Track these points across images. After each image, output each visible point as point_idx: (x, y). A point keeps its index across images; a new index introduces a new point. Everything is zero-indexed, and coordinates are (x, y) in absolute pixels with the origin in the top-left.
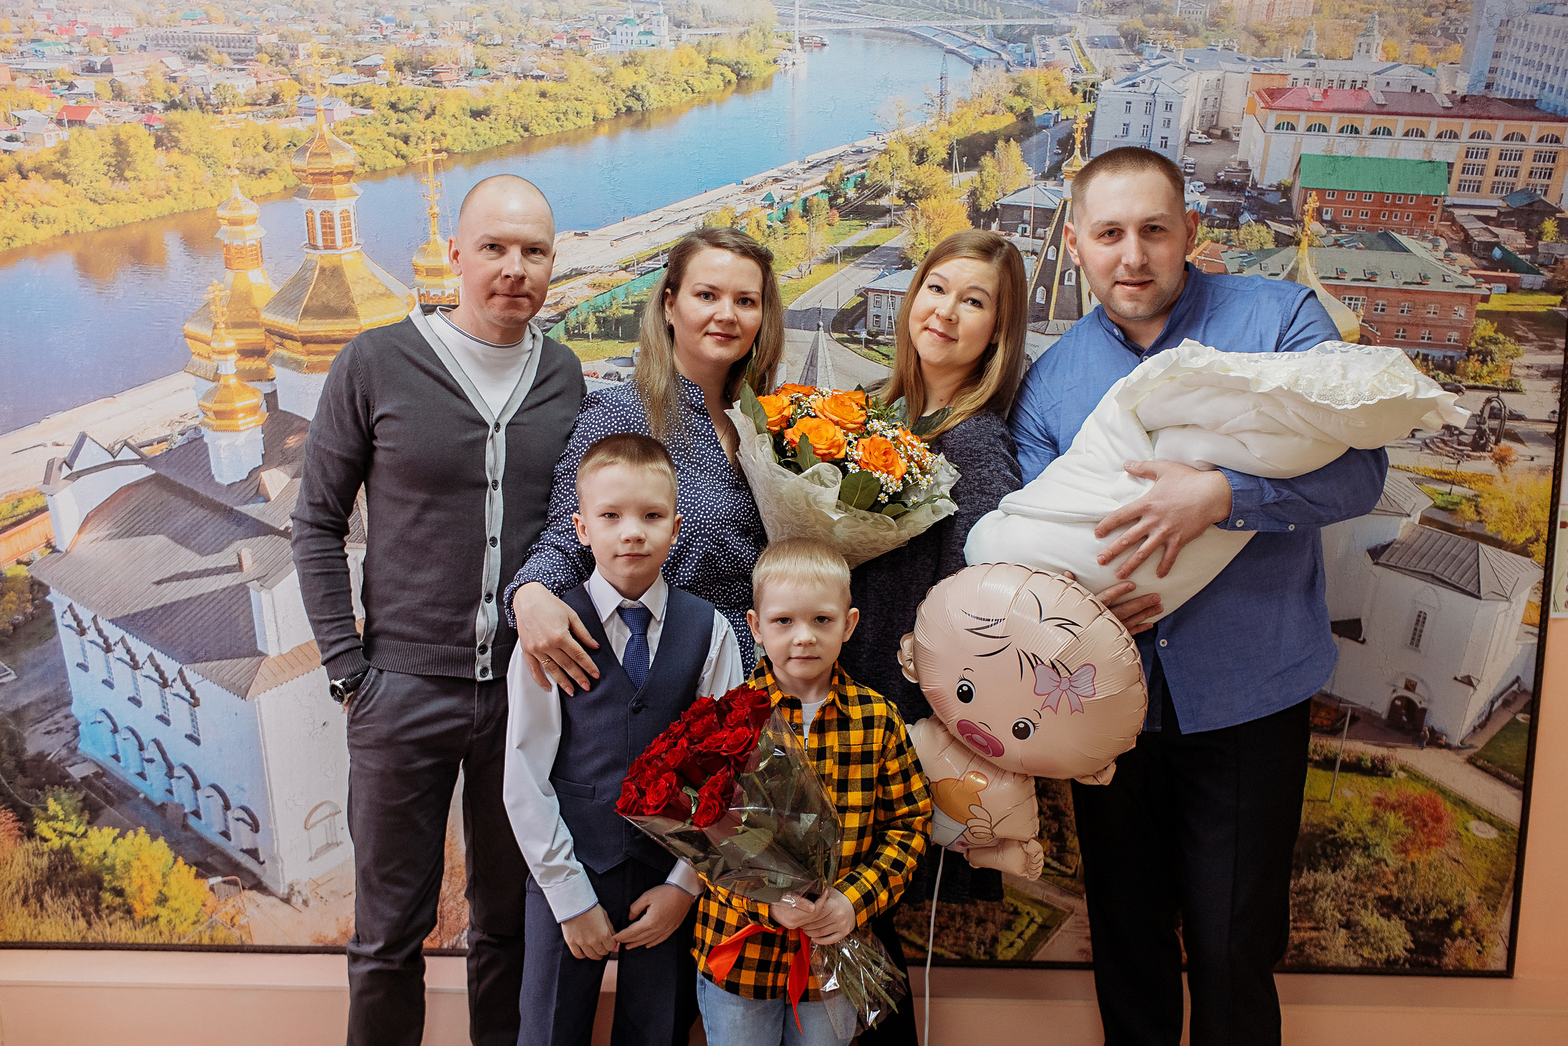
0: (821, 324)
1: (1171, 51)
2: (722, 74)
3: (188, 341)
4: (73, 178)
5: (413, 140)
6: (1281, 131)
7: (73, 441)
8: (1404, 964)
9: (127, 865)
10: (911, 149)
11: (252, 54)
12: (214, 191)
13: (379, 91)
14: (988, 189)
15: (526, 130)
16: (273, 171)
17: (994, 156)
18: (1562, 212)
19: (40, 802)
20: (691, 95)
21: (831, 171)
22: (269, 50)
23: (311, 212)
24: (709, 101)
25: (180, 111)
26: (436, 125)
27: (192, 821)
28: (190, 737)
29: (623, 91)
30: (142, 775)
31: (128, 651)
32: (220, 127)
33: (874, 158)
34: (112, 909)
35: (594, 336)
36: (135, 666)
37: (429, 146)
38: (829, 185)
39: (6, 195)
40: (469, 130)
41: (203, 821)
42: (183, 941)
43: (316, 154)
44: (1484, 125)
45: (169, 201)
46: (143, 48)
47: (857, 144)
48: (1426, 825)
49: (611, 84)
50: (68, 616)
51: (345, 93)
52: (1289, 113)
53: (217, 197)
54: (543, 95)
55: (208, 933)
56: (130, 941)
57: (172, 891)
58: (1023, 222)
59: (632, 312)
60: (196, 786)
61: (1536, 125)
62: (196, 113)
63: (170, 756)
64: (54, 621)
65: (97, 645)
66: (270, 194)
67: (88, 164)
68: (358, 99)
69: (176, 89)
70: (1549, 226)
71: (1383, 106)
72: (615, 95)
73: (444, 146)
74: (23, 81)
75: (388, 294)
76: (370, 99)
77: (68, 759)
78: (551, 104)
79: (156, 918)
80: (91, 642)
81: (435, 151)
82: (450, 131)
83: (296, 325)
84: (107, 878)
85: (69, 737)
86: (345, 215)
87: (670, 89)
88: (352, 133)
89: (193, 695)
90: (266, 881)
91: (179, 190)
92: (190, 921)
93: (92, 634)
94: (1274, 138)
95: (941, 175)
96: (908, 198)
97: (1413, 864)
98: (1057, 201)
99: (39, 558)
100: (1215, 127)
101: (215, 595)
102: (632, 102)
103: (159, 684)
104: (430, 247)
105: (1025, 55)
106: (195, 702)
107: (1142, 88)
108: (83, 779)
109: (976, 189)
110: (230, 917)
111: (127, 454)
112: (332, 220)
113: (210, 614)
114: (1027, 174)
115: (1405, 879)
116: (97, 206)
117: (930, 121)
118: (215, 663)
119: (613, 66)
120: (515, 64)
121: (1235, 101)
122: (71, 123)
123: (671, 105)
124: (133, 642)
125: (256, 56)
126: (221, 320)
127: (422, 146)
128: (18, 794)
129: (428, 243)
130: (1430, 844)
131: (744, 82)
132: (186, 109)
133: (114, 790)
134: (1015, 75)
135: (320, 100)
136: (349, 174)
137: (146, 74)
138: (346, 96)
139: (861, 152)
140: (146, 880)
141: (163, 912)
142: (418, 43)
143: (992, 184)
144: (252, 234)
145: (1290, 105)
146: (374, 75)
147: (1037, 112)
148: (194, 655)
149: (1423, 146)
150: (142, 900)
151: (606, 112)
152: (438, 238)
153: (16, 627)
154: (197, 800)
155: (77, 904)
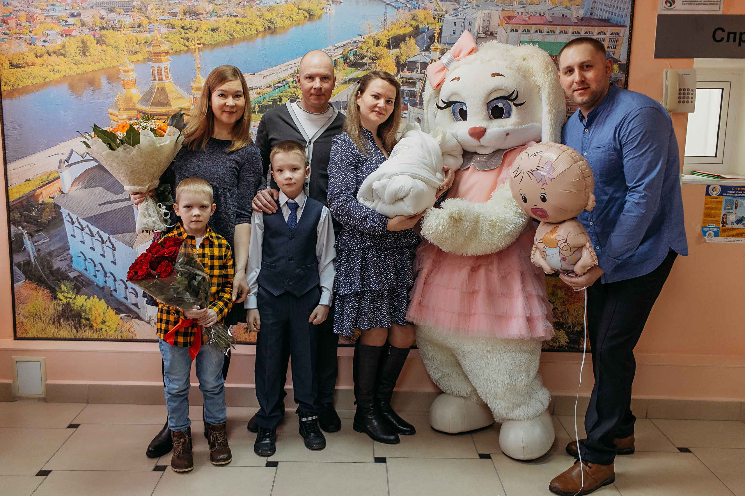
0: (342, 107)
1: (471, 2)
2: (303, 14)
3: (110, 115)
4: (67, 55)
5: (190, 40)
6: (513, 32)
7: (69, 152)
8: (565, 348)
9: (90, 309)
10: (374, 41)
11: (131, 9)
12: (118, 60)
13: (177, 21)
14: (403, 56)
15: (232, 36)
16: (139, 52)
17: (405, 43)
18: (620, 61)
19: (58, 286)
20: (292, 22)
21: (344, 49)
22: (137, 7)
23: (153, 67)
24: (299, 24)
25: (105, 30)
26: (199, 34)
27: (114, 293)
28: (112, 262)
29: (267, 21)
30: (95, 276)
31: (90, 230)
32: (120, 36)
33: (360, 44)
34: (85, 326)
35: (258, 112)
36: (92, 236)
37: (196, 42)
38: (344, 55)
39: (43, 62)
40: (211, 36)
41: (118, 293)
42: (111, 338)
43: (155, 46)
44: (590, 29)
45: (102, 63)
46: (92, 7)
47: (354, 39)
48: (573, 295)
49: (262, 18)
50: (68, 217)
51: (165, 23)
52: (516, 25)
53: (119, 62)
54: (238, 22)
55: (120, 335)
56: (92, 338)
57: (107, 319)
58: (417, 68)
59: (271, 103)
60: (115, 280)
61: (610, 28)
62: (111, 31)
63: (105, 269)
64: (63, 219)
65: (78, 228)
66: (139, 60)
67: (72, 50)
68: (170, 25)
69: (104, 22)
70: (616, 67)
71: (552, 22)
72: (264, 22)
73: (202, 42)
74: (49, 20)
75: (182, 97)
76: (174, 25)
77: (68, 270)
78: (240, 26)
79: (101, 329)
80: (76, 227)
81: (198, 44)
82: (203, 36)
83: (149, 109)
84: (83, 314)
85: (68, 262)
86: (166, 68)
87: (284, 20)
88: (168, 37)
89: (113, 246)
90: (141, 315)
91: (106, 59)
92: (113, 330)
93: (77, 224)
94: (510, 35)
95: (385, 50)
96: (373, 59)
97: (568, 309)
98: (429, 60)
99: (57, 196)
100: (488, 31)
101: (120, 209)
102: (270, 25)
103: (101, 242)
104: (197, 80)
105: (416, 5)
106: (114, 249)
107: (460, 17)
108: (74, 277)
109: (399, 55)
110: (128, 329)
111: (88, 157)
112: (161, 70)
113: (119, 216)
114: (417, 50)
115: (565, 316)
116: (76, 66)
117: (381, 30)
118: (121, 235)
119: (263, 11)
120: (227, 11)
121: (495, 21)
122: (66, 35)
123: (285, 25)
124: (91, 227)
125: (133, 10)
126: (121, 108)
127: (193, 42)
128: (51, 283)
129: (196, 78)
130: (574, 302)
131: (311, 17)
132: (107, 30)
133: (85, 282)
134: (412, 12)
135: (156, 25)
136: (167, 53)
137: (93, 17)
138: (165, 24)
139: (355, 42)
140: (97, 315)
141: (104, 327)
142: (192, 4)
143: (404, 54)
144: (132, 75)
145: (516, 22)
146: (176, 16)
147: (421, 26)
148: (114, 232)
149: (567, 37)
150: (96, 322)
151: (261, 29)
152: (200, 76)
153: (49, 221)
154: (115, 285)
155: (73, 323)
